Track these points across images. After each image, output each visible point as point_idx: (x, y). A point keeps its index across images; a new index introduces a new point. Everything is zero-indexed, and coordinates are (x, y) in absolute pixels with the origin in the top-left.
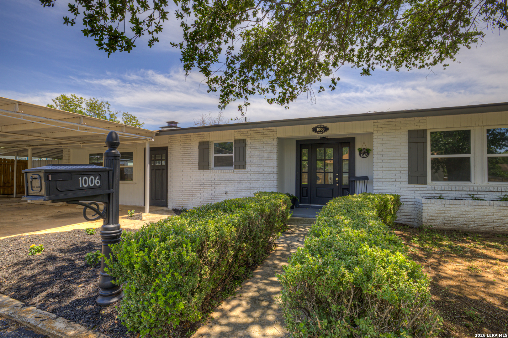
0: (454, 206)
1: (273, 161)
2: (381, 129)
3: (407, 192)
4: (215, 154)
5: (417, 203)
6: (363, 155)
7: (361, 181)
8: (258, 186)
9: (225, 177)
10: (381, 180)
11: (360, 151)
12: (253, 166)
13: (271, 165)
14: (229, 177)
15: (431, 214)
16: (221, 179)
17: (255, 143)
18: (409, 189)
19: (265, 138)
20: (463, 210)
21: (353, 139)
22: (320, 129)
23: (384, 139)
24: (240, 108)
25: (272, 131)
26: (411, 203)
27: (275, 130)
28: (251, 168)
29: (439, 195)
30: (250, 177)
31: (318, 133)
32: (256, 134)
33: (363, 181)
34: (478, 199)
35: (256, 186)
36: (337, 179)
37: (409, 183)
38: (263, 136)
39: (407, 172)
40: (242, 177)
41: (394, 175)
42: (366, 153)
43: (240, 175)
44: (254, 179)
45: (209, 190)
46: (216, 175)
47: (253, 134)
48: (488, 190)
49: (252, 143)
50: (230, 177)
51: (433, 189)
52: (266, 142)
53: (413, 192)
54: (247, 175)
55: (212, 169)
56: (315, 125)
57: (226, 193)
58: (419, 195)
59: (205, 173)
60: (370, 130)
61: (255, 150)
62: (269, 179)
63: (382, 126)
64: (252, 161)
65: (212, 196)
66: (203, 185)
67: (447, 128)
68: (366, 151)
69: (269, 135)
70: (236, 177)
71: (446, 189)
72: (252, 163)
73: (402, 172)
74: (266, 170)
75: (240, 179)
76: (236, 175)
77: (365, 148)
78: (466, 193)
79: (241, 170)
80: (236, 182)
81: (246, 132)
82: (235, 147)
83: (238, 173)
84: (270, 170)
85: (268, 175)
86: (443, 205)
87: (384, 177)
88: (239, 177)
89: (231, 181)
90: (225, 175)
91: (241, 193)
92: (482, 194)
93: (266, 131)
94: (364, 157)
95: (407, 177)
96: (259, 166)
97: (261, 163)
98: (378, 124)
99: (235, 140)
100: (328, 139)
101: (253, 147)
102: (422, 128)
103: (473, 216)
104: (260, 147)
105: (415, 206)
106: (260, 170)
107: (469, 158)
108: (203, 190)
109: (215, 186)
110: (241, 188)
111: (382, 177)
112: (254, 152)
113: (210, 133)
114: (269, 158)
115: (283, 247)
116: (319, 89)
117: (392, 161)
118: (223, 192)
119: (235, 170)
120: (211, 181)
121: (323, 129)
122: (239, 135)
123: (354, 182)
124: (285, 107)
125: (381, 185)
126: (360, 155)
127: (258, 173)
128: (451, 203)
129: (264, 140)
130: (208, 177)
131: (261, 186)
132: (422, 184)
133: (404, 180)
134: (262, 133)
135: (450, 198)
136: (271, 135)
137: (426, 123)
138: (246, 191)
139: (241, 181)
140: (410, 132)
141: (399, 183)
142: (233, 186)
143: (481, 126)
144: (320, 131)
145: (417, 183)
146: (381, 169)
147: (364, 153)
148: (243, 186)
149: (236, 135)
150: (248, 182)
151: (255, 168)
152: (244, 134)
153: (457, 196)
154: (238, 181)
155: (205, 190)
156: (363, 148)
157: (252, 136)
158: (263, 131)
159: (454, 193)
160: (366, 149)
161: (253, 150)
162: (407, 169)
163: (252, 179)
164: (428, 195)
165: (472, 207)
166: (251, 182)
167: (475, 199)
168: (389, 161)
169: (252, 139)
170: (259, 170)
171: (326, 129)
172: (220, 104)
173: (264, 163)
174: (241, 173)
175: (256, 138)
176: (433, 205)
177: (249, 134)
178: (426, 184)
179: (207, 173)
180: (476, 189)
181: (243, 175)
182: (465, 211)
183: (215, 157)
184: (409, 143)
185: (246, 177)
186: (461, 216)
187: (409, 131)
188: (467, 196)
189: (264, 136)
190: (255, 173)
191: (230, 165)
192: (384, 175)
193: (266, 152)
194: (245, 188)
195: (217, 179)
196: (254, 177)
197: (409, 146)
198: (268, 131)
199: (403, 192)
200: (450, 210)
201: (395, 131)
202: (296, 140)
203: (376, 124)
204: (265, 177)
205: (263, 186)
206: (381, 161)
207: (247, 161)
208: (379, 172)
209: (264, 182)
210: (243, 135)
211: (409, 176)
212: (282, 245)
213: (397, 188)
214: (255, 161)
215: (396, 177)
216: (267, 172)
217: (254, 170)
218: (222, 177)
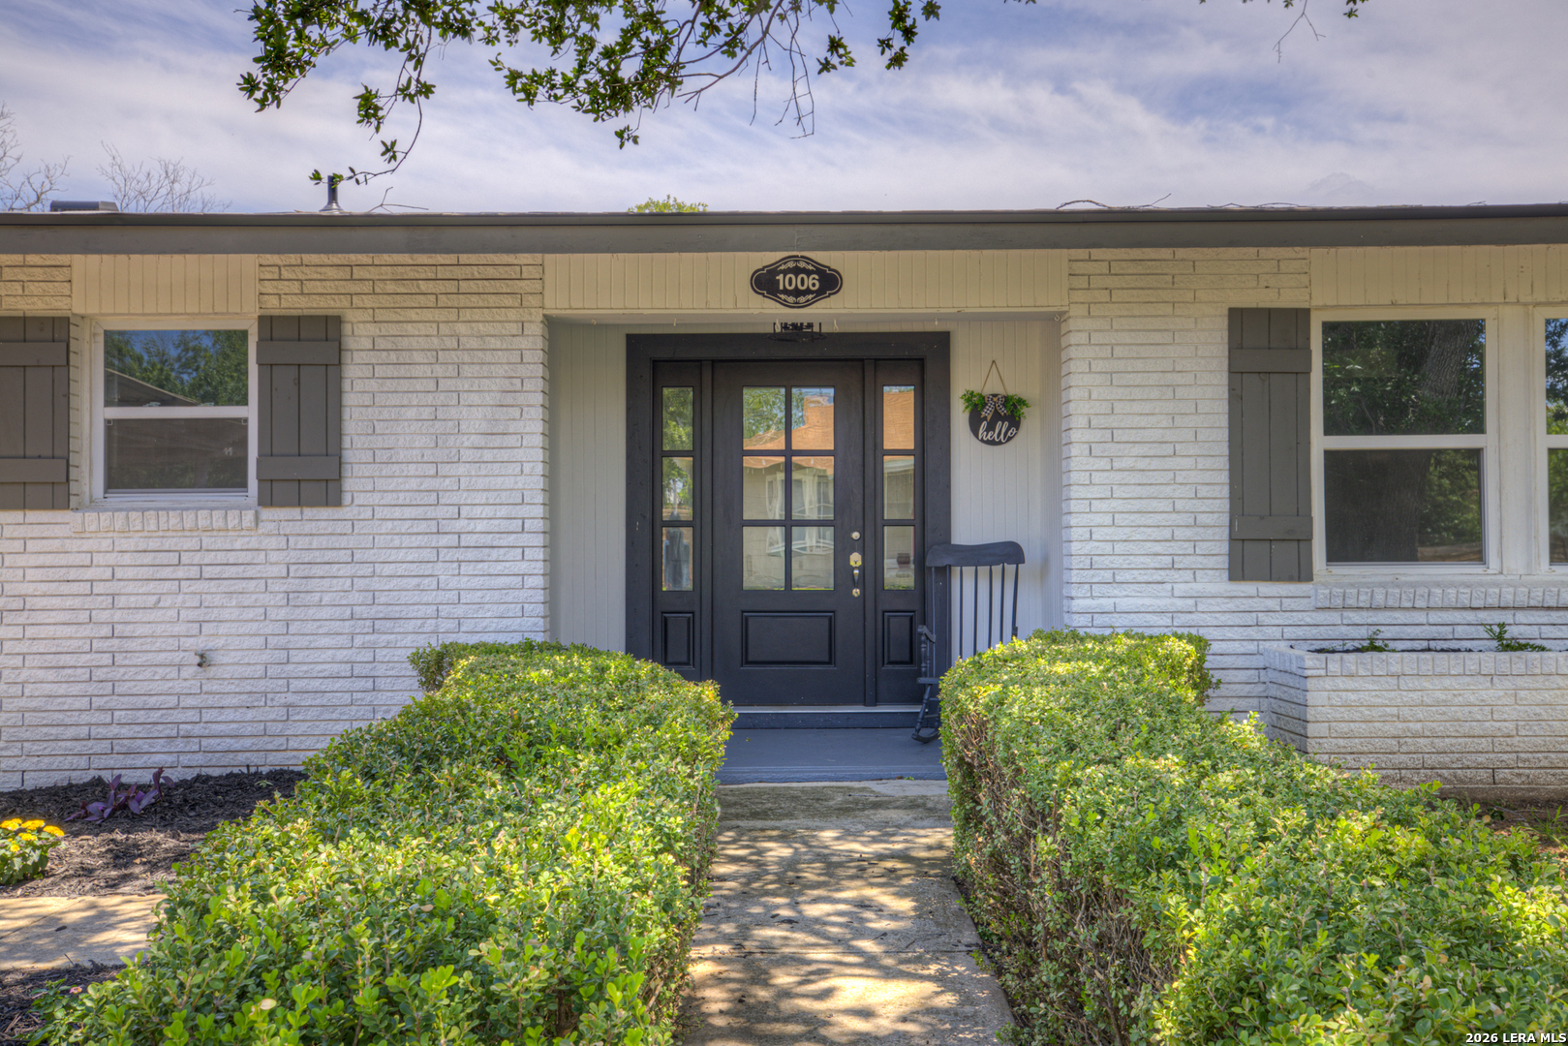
0: (1436, 681)
1: (519, 455)
2: (1104, 296)
3: (1224, 619)
4: (108, 403)
5: (1272, 675)
6: (991, 428)
7: (983, 570)
8: (423, 611)
9: (197, 558)
10: (1106, 561)
11: (977, 406)
12: (393, 484)
13: (509, 482)
14: (221, 557)
15: (1344, 727)
16: (166, 572)
17: (404, 343)
18: (1231, 605)
19: (467, 315)
20: (1472, 699)
21: (940, 343)
22: (796, 282)
23: (1118, 351)
24: (369, 108)
25: (513, 272)
26: (1242, 676)
27: (535, 272)
28: (376, 498)
29: (1363, 632)
30: (369, 555)
31: (785, 304)
32: (412, 288)
33: (997, 569)
34: (1522, 647)
35: (412, 612)
36: (855, 559)
37: (1232, 578)
38: (455, 301)
39: (1225, 519)
40: (317, 556)
41: (1166, 533)
42: (1003, 419)
43: (303, 542)
44: (401, 569)
45: (74, 644)
46: (125, 544)
47: (391, 287)
48: (1553, 603)
49: (381, 343)
50: (232, 557)
51: (1339, 602)
52: (474, 343)
53: (1250, 619)
54: (352, 542)
55: (92, 505)
56: (770, 258)
57: (203, 661)
58: (1276, 632)
59: (36, 531)
60: (1049, 300)
61: (405, 385)
62: (499, 568)
63: (1110, 282)
64: (382, 456)
65: (92, 689)
66: (22, 618)
67: (1393, 304)
68: (1003, 411)
69: (492, 300)
70: (274, 557)
71: (1390, 603)
72: (386, 470)
73: (1202, 519)
74: (477, 511)
75: (304, 571)
76: (273, 542)
77: (999, 390)
78: (1470, 616)
79: (309, 512)
80: (275, 586)
81: (344, 273)
82: (266, 366)
83: (288, 528)
84: (503, 511)
85: (488, 540)
86: (1393, 681)
87: (1119, 548)
88: (293, 556)
89: (240, 585)
90: (193, 544)
91: (314, 656)
92: (1532, 620)
93: (476, 272)
94: (992, 443)
95: (1225, 548)
96: (428, 484)
97: (444, 469)
98: (1090, 267)
99: (267, 323)
100: (821, 338)
101: (390, 371)
102: (1288, 298)
103: (1511, 726)
104: (439, 370)
105: (1260, 688)
106: (441, 512)
107: (1476, 454)
108: (22, 647)
109: (118, 616)
110: (310, 627)
111: (1108, 548)
112: (394, 400)
113: (78, 260)
114: (497, 441)
115: (718, 960)
116: (823, 52)
117: (1155, 464)
118: (177, 657)
119: (268, 513)
120: (85, 588)
121: (812, 282)
122: (295, 287)
123: (944, 572)
124: (620, 134)
125: (1105, 589)
126: (975, 432)
127: (423, 526)
128: (1425, 668)
129: (461, 328)
130: (62, 560)
131: (444, 610)
132: (1291, 579)
133: (1211, 562)
134: (451, 287)
135: (1408, 645)
136: (508, 301)
137: (1304, 279)
138: (343, 640)
139: (313, 584)
140: (1240, 319)
141: (1188, 575)
142: (250, 614)
143: (1526, 305)
144: (797, 293)
145: (1271, 576)
146: (1103, 506)
147: (997, 416)
148: (325, 613)
149: (269, 287)
150: (360, 583)
151: (402, 498)
152: (330, 287)
153: (1432, 632)
154: (293, 584)
155: (41, 647)
156: (987, 391)
157: (386, 301)
158: (459, 272)
159: (1421, 617)
160: (1007, 399)
161: (389, 385)
162: (1225, 505)
163: (388, 569)
164: (1313, 632)
165: (1507, 683)
166: (376, 584)
167: (1508, 647)
168: (1142, 464)
169: (381, 315)
170: (431, 513)
171: (830, 282)
172: (256, 71)
173: (461, 469)
174: (308, 527)
175: (413, 315)
176: (1350, 684)
177: (367, 287)
178: (1309, 578)
179: (58, 531)
180: (1508, 598)
181: (324, 541)
182: (1483, 704)
183: (111, 426)
184: (1232, 372)
185: (345, 556)
186: (1466, 728)
187: (1232, 311)
188: (1473, 632)
189: (463, 300)
190: (405, 527)
191: (231, 476)
192: (1121, 533)
193: (475, 398)
194: (336, 626)
195: (130, 573)
196: (401, 555)
197: (1231, 390)
198: (491, 272)
199: (1209, 619)
200: (1422, 704)
201: (1169, 309)
202: (629, 337)
203: (1079, 267)
204: (470, 555)
205: (459, 611)
206: (1104, 464)
207: (348, 455)
208: (1098, 519)
209: (464, 582)
210: (319, 287)
211: (1232, 540)
212: (707, 951)
213: (1180, 604)
214: (402, 456)
215: (1175, 548)
216: (481, 526)
217: (397, 513)
218: (173, 558)
